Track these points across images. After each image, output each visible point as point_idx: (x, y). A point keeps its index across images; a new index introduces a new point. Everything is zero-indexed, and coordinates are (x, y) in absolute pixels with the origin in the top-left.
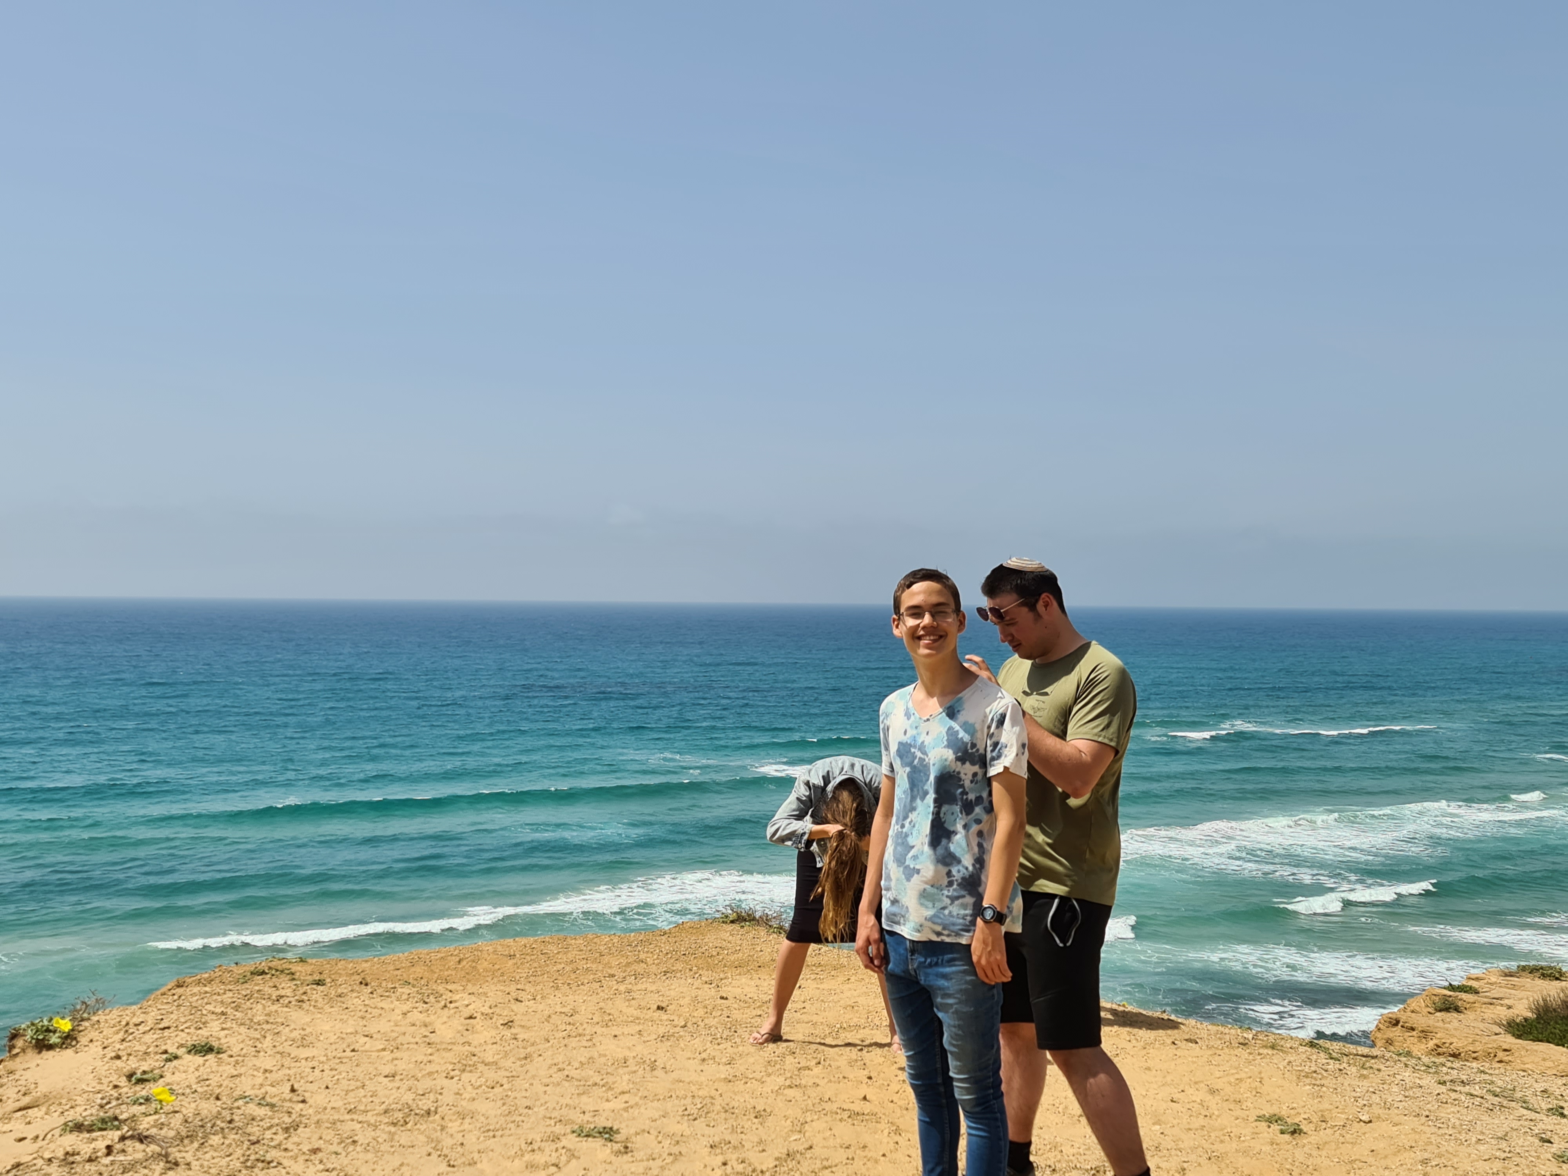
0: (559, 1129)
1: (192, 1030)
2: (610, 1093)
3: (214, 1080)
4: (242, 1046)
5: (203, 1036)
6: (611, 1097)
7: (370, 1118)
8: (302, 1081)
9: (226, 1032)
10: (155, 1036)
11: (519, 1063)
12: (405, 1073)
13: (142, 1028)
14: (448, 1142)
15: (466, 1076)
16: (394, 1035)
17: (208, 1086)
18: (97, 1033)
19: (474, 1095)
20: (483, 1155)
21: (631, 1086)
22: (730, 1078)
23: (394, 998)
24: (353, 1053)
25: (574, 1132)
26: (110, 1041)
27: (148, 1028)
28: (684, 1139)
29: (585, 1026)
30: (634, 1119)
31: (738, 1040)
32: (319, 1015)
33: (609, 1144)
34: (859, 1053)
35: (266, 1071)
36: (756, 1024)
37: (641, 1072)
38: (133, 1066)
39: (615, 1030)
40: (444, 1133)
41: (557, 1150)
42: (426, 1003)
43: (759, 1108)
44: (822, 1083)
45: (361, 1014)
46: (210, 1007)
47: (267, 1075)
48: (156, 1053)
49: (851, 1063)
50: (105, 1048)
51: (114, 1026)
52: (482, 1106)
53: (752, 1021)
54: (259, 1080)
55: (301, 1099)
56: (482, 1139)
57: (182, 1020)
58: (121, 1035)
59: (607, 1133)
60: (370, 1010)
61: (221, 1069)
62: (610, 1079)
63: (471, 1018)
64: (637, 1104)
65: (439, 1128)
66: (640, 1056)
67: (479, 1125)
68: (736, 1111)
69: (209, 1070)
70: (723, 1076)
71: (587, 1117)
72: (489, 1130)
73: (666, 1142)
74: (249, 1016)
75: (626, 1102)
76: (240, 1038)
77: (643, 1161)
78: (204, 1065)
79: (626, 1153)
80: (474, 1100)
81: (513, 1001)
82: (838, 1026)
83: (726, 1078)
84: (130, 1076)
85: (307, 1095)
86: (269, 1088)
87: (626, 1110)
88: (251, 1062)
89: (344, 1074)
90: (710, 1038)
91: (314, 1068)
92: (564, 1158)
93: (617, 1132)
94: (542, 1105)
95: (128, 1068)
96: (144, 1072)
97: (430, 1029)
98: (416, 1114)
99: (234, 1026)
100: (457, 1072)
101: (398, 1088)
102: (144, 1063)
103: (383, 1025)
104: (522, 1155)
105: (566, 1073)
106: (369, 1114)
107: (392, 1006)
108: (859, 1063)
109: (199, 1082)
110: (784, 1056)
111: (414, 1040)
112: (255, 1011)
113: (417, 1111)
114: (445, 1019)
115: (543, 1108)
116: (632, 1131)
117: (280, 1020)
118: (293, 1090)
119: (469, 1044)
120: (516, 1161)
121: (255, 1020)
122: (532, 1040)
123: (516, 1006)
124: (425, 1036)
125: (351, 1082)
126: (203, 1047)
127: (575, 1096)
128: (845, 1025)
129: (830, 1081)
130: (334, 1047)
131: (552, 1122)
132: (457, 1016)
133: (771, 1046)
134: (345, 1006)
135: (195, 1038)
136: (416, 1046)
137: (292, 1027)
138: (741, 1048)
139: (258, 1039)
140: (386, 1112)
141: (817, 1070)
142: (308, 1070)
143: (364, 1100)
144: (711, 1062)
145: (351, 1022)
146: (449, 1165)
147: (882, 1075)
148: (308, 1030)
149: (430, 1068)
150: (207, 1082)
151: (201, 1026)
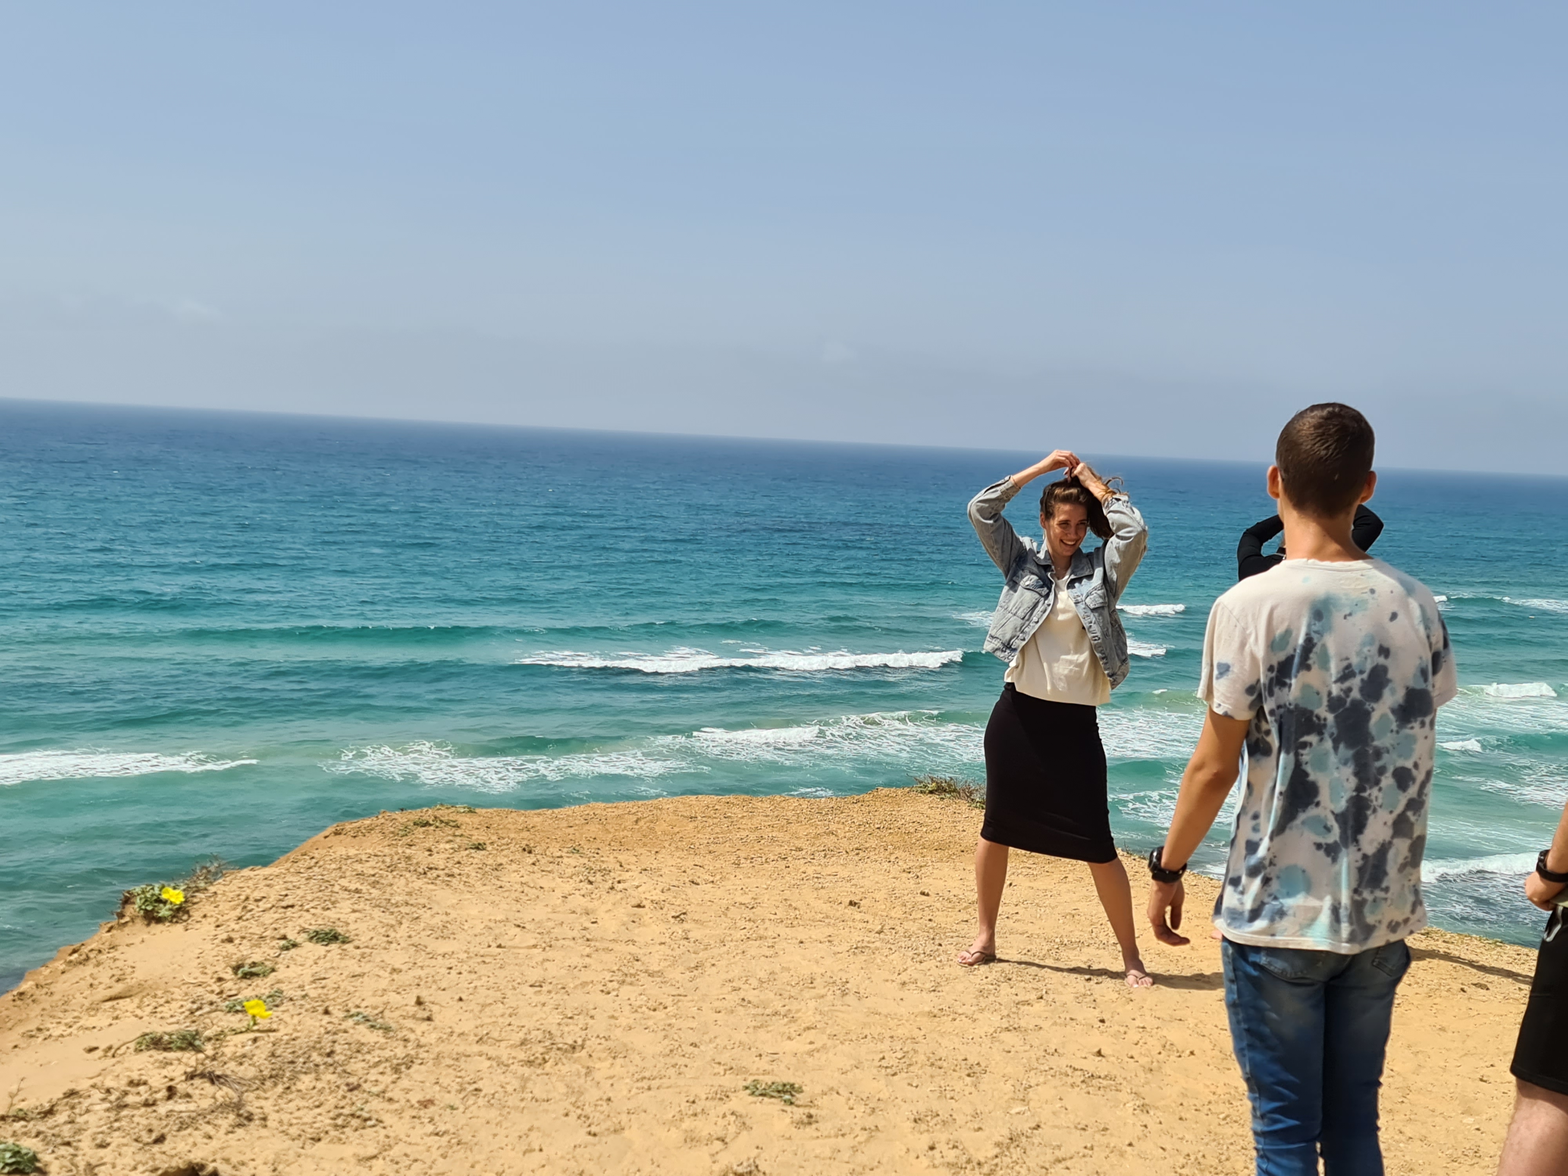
0: (729, 1081)
1: (319, 911)
2: (794, 1027)
3: (333, 978)
4: (372, 934)
5: (329, 918)
6: (794, 1035)
7: (503, 1051)
8: (434, 987)
9: (357, 915)
10: (277, 916)
11: (688, 974)
12: (555, 982)
13: (263, 905)
14: (592, 1095)
15: (625, 990)
16: (551, 924)
17: (323, 987)
18: (212, 908)
19: (631, 1021)
20: (633, 1117)
21: (818, 1017)
22: (936, 1011)
23: (556, 875)
24: (499, 950)
25: (747, 1088)
26: (226, 917)
27: (269, 905)
28: (881, 1105)
29: (767, 922)
30: (820, 1069)
31: (943, 957)
32: (469, 896)
33: (789, 1108)
34: (1087, 984)
35: (394, 970)
36: (963, 933)
37: (830, 997)
38: (245, 953)
39: (801, 933)
40: (589, 1079)
41: (724, 1116)
42: (591, 883)
43: (972, 1060)
44: (1046, 1025)
45: (517, 894)
46: (344, 882)
47: (395, 976)
48: (273, 938)
49: (1079, 998)
50: (218, 926)
51: (232, 900)
52: (640, 1040)
53: (959, 927)
54: (384, 984)
55: (426, 1014)
56: (634, 1091)
57: (309, 898)
58: (238, 912)
59: (785, 1092)
60: (526, 889)
61: (343, 963)
62: (794, 1006)
63: (639, 906)
64: (824, 1047)
65: (584, 1071)
66: (829, 974)
67: (632, 1069)
68: (945, 1064)
69: (328, 965)
70: (927, 1009)
71: (763, 1064)
72: (644, 1078)
73: (860, 1109)
74: (387, 896)
75: (811, 1043)
76: (372, 923)
77: (829, 1137)
78: (325, 956)
79: (810, 1123)
80: (630, 1029)
81: (688, 884)
82: (1058, 940)
83: (930, 1012)
84: (236, 969)
85: (435, 1008)
86: (393, 997)
87: (810, 1053)
88: (379, 956)
89: (485, 979)
90: (911, 954)
91: (451, 968)
92: (732, 1129)
93: (800, 1090)
94: (710, 1041)
95: (239, 955)
96: (254, 964)
97: (592, 918)
98: (559, 1049)
99: (367, 907)
100: (615, 985)
101: (544, 1005)
102: (257, 950)
103: (539, 912)
104: (681, 1120)
105: (742, 994)
106: (503, 1044)
107: (553, 885)
108: (1089, 999)
109: (314, 982)
110: (997, 983)
111: (571, 934)
112: (395, 888)
113: (560, 1046)
114: (610, 906)
115: (712, 1046)
116: (818, 1090)
117: (422, 901)
118: (419, 1002)
119: (634, 942)
120: (673, 1129)
121: (393, 901)
122: (706, 941)
123: (691, 890)
124: (585, 929)
125: (491, 992)
126: (326, 934)
127: (751, 1030)
128: (1066, 941)
129: (1055, 1024)
130: (478, 939)
131: (721, 1070)
132: (624, 902)
133: (984, 968)
134: (499, 883)
135: (320, 922)
136: (572, 943)
137: (434, 911)
138: (947, 969)
139: (392, 926)
140: (523, 1043)
141: (1039, 1007)
142: (444, 971)
143: (501, 1020)
144: (913, 986)
145: (503, 906)
146: (589, 1133)
147: (1116, 1017)
148: (453, 914)
149: (586, 976)
150: (324, 982)
151: (330, 906)
